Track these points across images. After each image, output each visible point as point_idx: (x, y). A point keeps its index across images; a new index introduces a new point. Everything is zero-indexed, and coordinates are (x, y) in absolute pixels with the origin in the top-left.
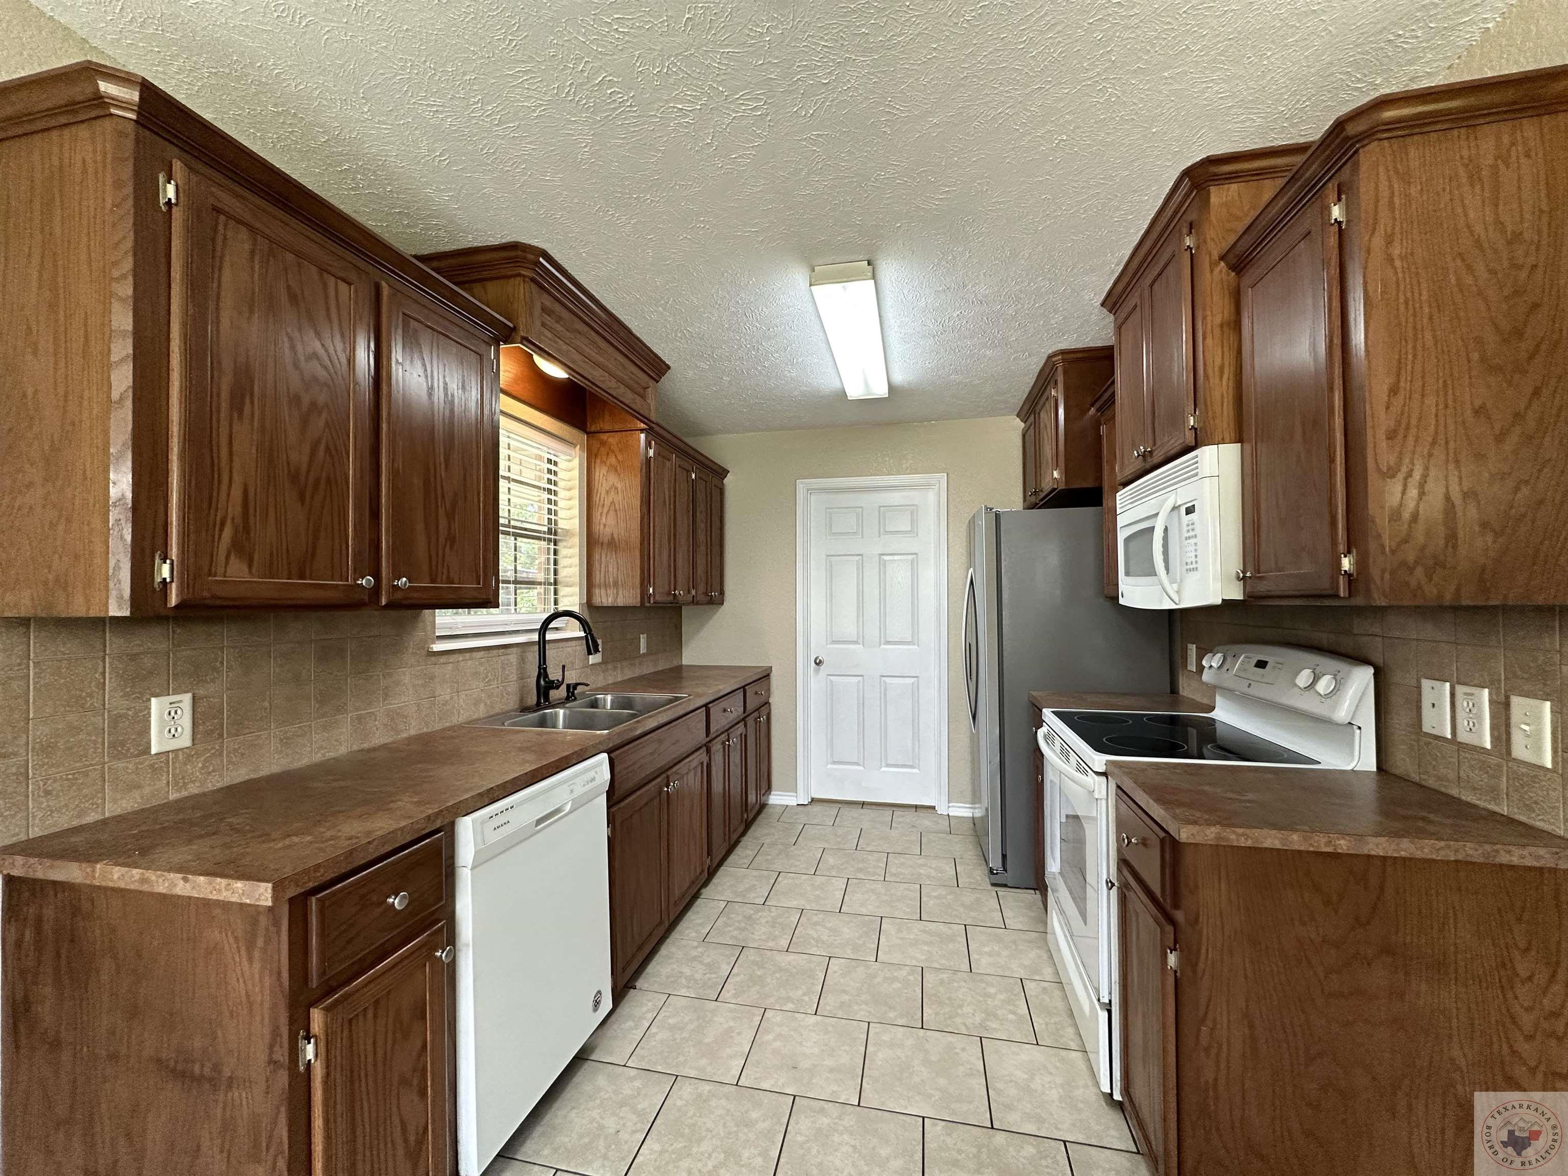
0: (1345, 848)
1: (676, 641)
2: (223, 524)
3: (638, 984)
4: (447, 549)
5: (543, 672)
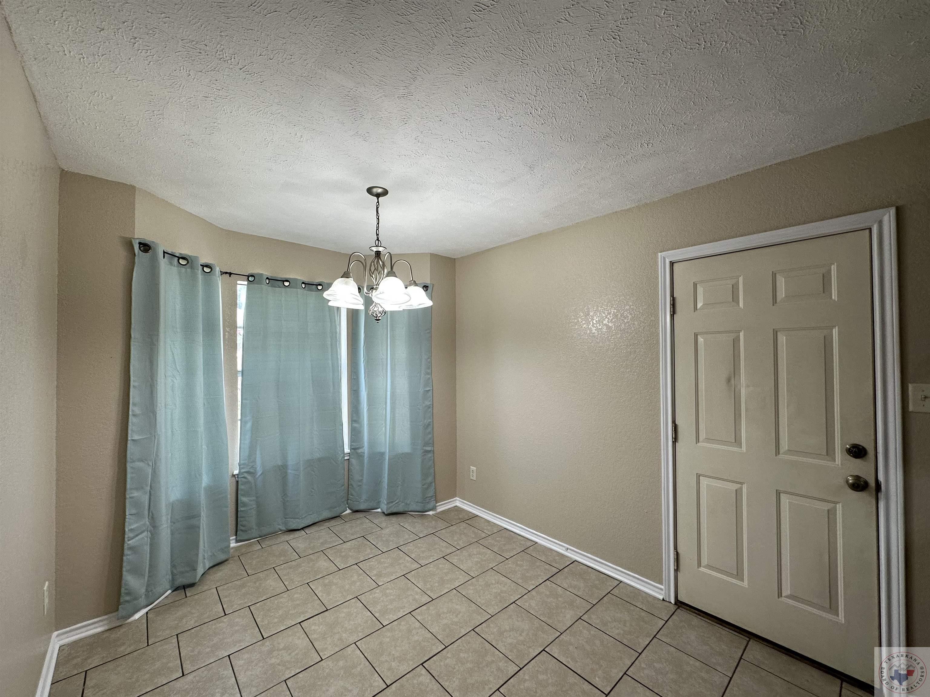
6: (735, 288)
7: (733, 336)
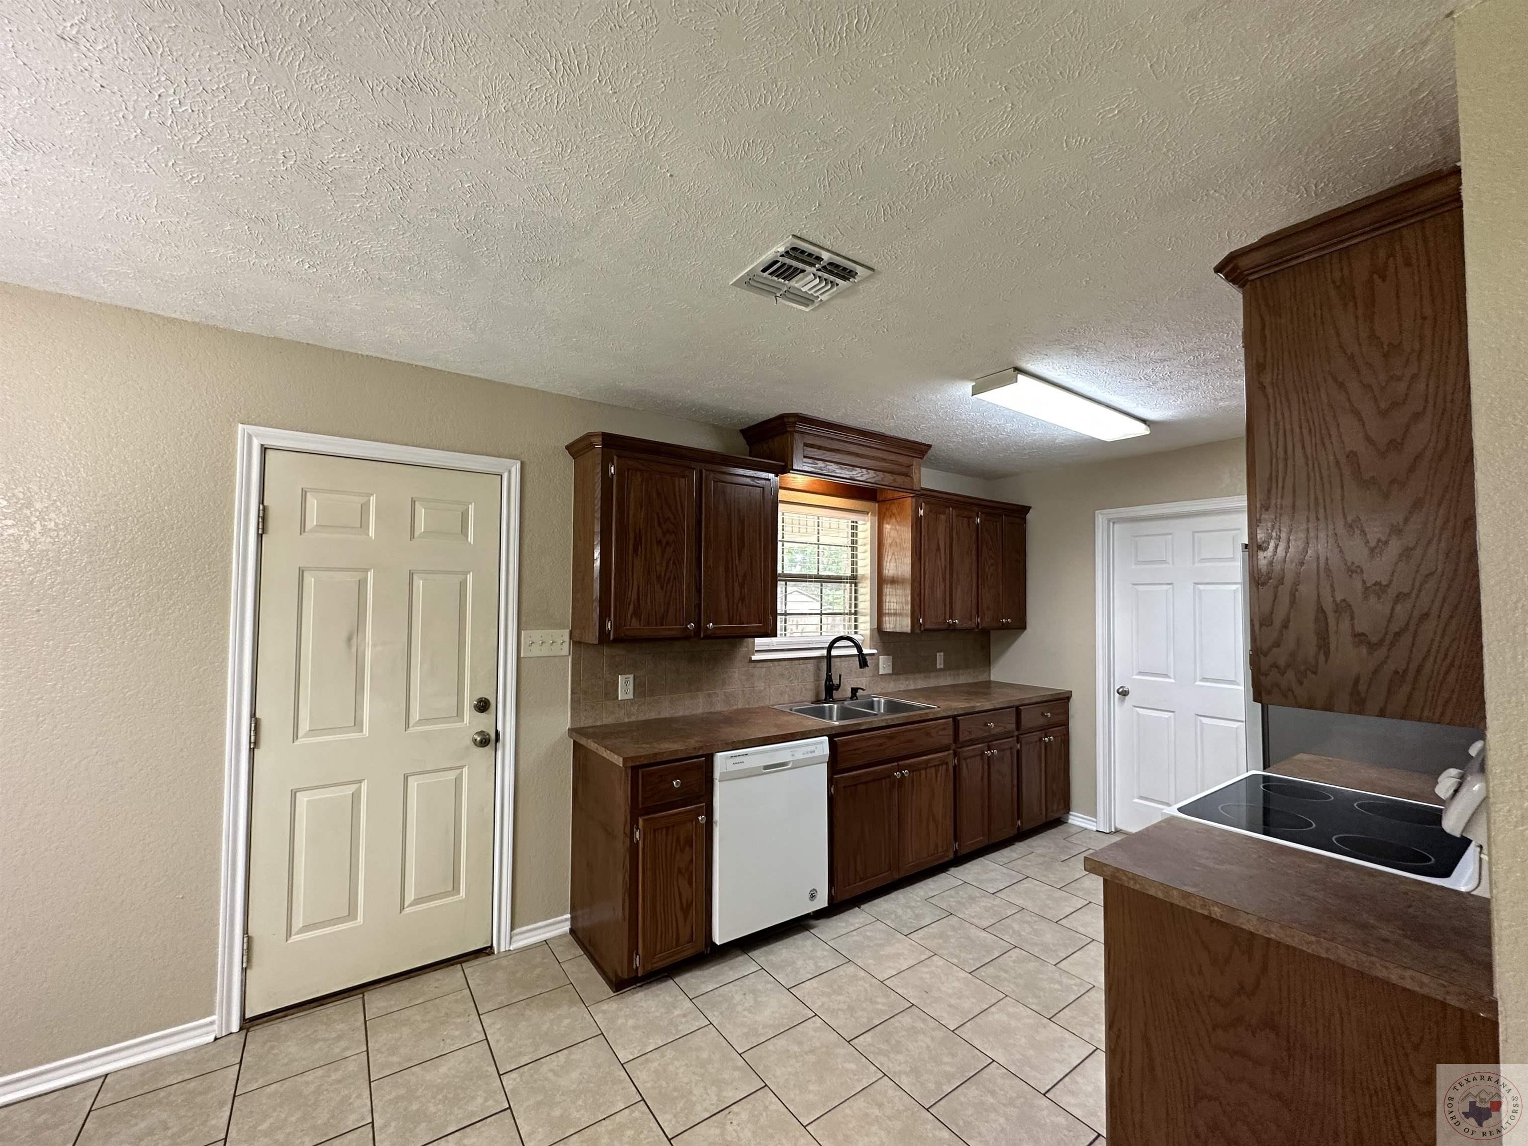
0: (1219, 915)
1: (987, 661)
2: (630, 604)
3: (862, 907)
4: (740, 604)
5: (829, 678)
6: (364, 509)
7: (358, 576)
